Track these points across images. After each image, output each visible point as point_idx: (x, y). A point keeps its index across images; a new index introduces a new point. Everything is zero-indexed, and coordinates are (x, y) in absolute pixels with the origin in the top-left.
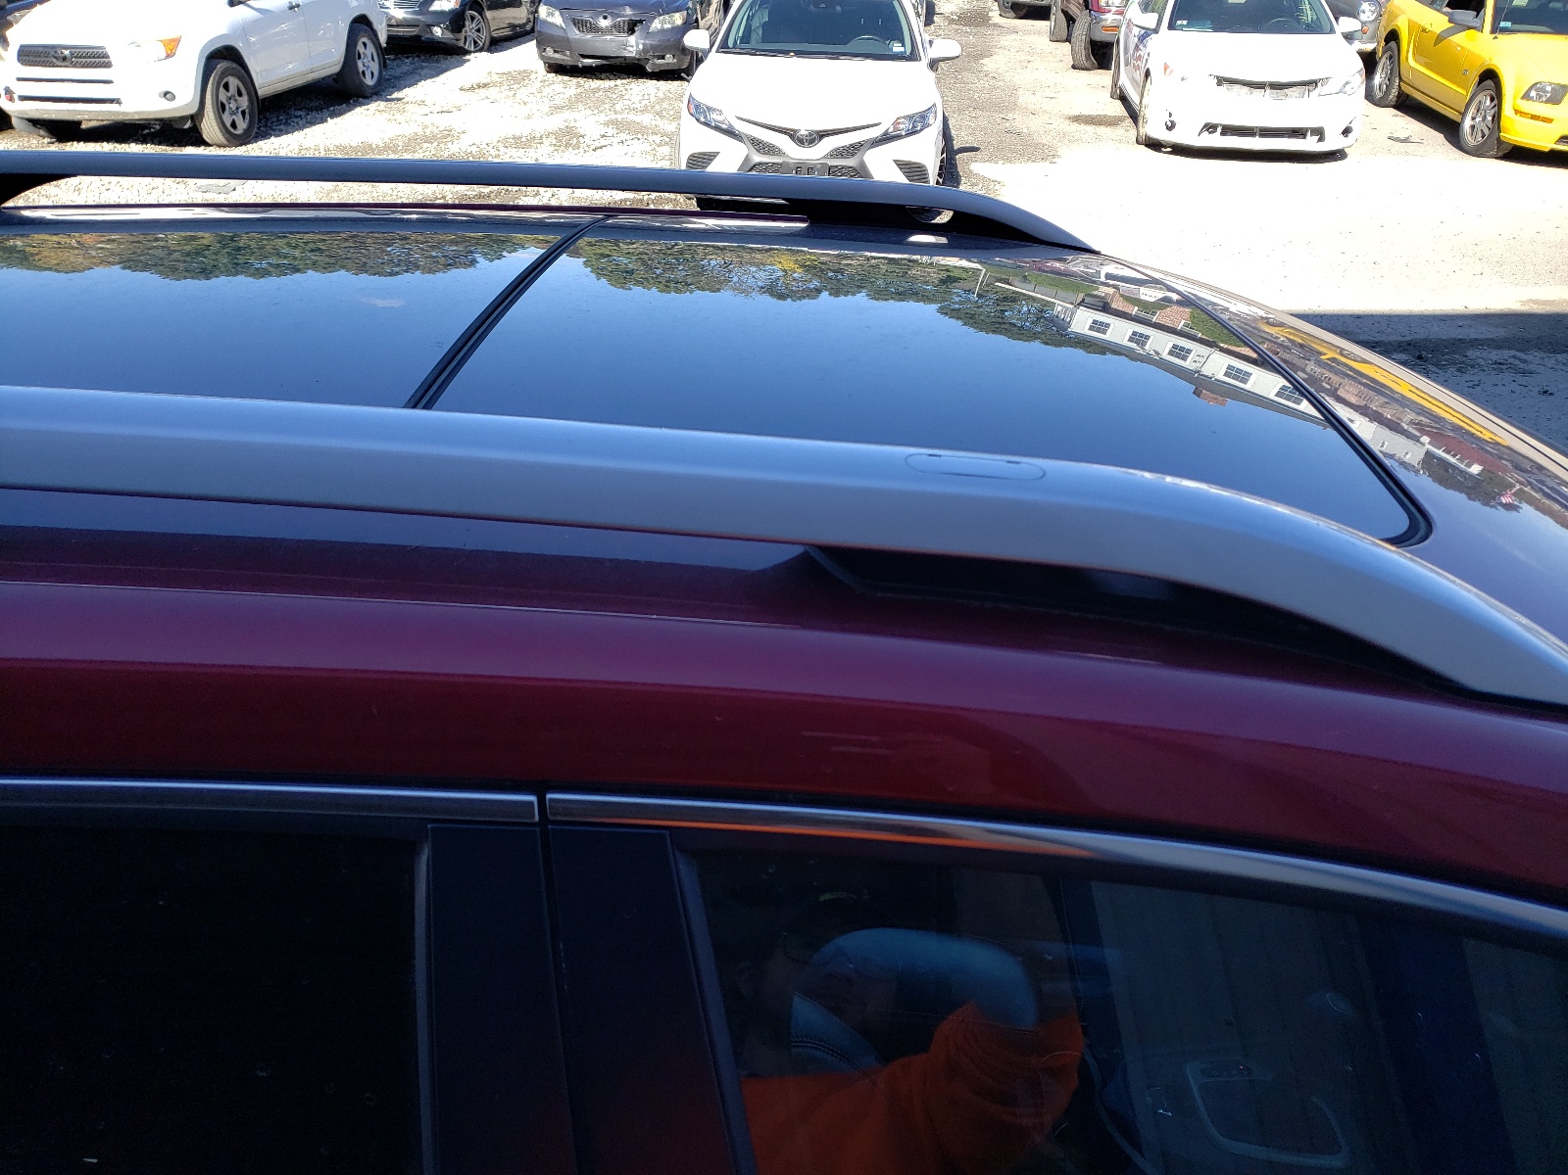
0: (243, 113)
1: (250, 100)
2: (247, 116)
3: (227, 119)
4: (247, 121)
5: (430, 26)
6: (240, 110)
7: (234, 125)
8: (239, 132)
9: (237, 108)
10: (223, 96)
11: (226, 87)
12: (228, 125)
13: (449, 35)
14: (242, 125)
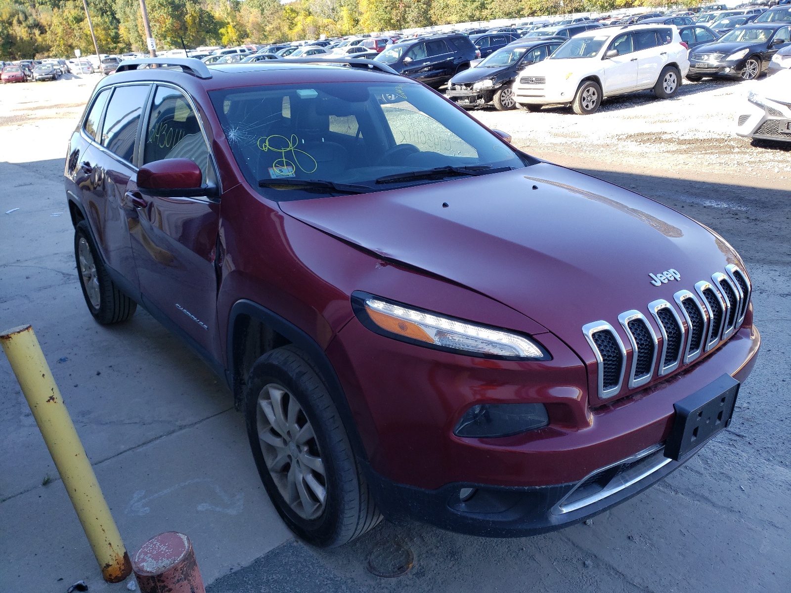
0: (593, 102)
1: (598, 97)
2: (595, 103)
3: (584, 104)
4: (594, 105)
5: (724, 67)
6: (592, 101)
7: (587, 106)
8: (589, 109)
9: (591, 100)
10: (585, 95)
11: (588, 91)
12: (584, 106)
13: (733, 72)
14: (591, 106)
